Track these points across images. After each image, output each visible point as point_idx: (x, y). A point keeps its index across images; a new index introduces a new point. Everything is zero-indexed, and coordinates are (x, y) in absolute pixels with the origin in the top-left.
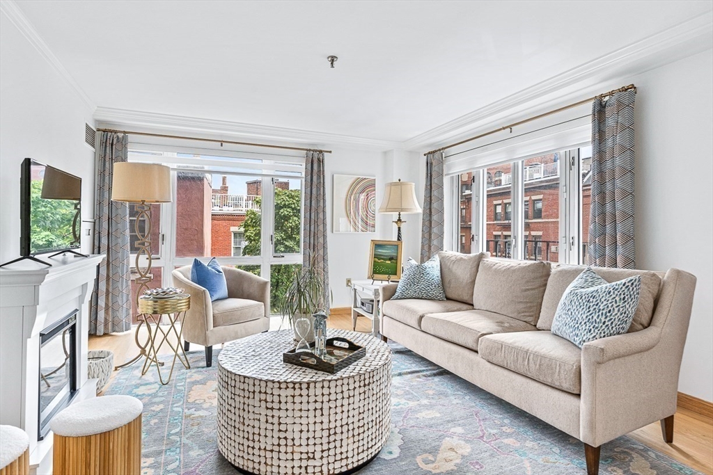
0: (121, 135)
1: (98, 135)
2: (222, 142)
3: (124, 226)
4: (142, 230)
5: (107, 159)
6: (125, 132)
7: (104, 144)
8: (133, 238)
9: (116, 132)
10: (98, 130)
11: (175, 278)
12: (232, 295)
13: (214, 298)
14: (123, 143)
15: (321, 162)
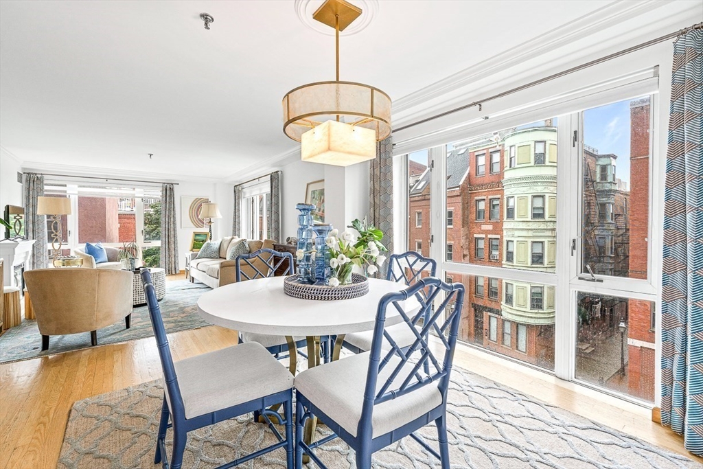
0: (39, 176)
1: (24, 177)
2: (107, 179)
3: (43, 226)
4: (56, 229)
5: (31, 189)
6: (42, 174)
7: (28, 181)
8: (50, 233)
9: (36, 174)
10: (24, 173)
11: (75, 252)
12: (109, 260)
13: (98, 261)
14: (40, 180)
15: (171, 190)
